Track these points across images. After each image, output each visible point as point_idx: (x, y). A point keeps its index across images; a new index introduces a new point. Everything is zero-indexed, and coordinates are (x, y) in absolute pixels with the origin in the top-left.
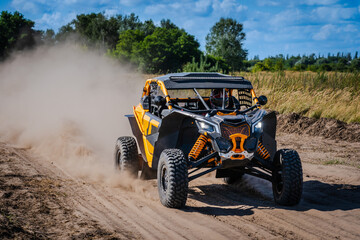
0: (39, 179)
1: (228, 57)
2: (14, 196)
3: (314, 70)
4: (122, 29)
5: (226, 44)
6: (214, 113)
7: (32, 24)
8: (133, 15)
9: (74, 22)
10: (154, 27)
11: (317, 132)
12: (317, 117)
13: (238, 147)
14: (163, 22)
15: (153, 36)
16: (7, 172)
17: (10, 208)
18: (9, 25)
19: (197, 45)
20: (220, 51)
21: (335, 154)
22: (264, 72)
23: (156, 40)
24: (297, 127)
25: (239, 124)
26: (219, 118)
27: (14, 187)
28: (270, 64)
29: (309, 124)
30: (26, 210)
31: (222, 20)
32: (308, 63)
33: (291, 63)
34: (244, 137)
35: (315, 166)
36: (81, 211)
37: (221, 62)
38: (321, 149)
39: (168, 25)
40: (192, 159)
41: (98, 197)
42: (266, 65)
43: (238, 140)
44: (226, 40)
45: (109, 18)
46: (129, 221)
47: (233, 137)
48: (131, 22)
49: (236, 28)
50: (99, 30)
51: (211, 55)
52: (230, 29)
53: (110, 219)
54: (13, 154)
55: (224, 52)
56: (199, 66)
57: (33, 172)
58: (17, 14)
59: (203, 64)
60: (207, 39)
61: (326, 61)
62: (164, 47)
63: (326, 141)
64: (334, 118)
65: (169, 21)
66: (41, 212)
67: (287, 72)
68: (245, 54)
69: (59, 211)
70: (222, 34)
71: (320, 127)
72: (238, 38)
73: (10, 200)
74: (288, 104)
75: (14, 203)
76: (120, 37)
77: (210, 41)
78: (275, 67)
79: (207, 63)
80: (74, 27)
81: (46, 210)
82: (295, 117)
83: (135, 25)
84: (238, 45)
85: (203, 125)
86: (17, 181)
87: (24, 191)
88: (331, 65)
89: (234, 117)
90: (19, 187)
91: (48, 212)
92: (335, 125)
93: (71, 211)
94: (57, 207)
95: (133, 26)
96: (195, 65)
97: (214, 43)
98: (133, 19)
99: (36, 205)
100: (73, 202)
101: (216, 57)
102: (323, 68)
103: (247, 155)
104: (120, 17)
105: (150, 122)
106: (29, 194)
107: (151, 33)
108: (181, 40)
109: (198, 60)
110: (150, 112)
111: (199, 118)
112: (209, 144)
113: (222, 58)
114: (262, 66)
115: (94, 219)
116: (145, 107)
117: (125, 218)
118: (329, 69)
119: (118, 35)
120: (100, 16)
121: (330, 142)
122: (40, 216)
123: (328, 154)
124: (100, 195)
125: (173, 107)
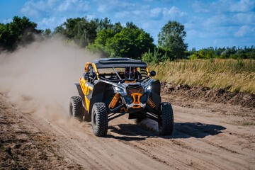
0: (40, 135)
1: (174, 48)
2: (22, 147)
3: (235, 58)
4: (99, 29)
5: (172, 39)
6: (124, 82)
7: (36, 25)
8: (106, 19)
9: (65, 24)
10: (121, 27)
11: (237, 102)
12: (237, 92)
13: (137, 101)
14: (128, 24)
15: (121, 34)
16: (17, 130)
17: (19, 156)
18: (19, 26)
19: (152, 40)
20: (168, 45)
21: (250, 118)
22: (200, 60)
23: (123, 37)
24: (223, 98)
25: (137, 88)
26: (126, 84)
27: (22, 141)
28: (204, 54)
29: (232, 97)
30: (30, 157)
31: (170, 22)
32: (231, 53)
33: (218, 53)
34: (140, 95)
35: (236, 126)
36: (69, 158)
37: (169, 52)
38: (240, 115)
39: (132, 26)
40: (111, 108)
41: (81, 148)
42: (201, 54)
43: (137, 97)
44: (172, 37)
45: (89, 22)
46: (104, 165)
47: (133, 95)
48: (105, 24)
49: (179, 28)
50: (83, 29)
51: (162, 47)
52: (175, 29)
53: (90, 164)
54: (21, 117)
55: (171, 45)
56: (153, 55)
57: (35, 130)
58: (25, 18)
59: (156, 54)
60: (159, 35)
61: (243, 52)
62: (128, 41)
63: (243, 108)
64: (249, 92)
65: (132, 23)
66: (41, 158)
67: (216, 60)
68: (186, 46)
69: (54, 158)
70: (170, 33)
71: (239, 99)
72: (181, 35)
73: (19, 150)
74: (217, 82)
75: (22, 152)
76: (98, 34)
77: (161, 37)
78: (207, 56)
79: (159, 53)
80: (65, 27)
81: (44, 157)
82: (221, 92)
83: (108, 26)
84: (181, 40)
85: (117, 89)
86: (24, 137)
87: (29, 144)
88: (247, 54)
89: (135, 83)
90: (26, 141)
91: (46, 159)
92: (250, 97)
93: (62, 158)
94: (53, 155)
95: (106, 27)
96: (150, 54)
97: (164, 39)
98: (106, 22)
99: (38, 154)
100: (63, 152)
101: (165, 49)
102: (241, 57)
103: (142, 105)
104: (97, 20)
105: (88, 87)
106: (33, 146)
107: (119, 32)
108: (140, 37)
109: (152, 51)
110: (89, 81)
111: (114, 84)
112: (120, 99)
113: (169, 49)
114: (198, 55)
115: (79, 163)
116: (85, 79)
117: (101, 163)
118: (246, 57)
119: (96, 33)
120: (83, 19)
121: (246, 109)
122: (40, 162)
123: (245, 118)
124: (83, 146)
125: (100, 78)
